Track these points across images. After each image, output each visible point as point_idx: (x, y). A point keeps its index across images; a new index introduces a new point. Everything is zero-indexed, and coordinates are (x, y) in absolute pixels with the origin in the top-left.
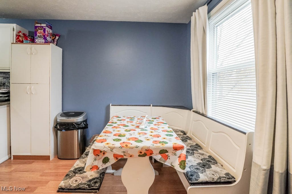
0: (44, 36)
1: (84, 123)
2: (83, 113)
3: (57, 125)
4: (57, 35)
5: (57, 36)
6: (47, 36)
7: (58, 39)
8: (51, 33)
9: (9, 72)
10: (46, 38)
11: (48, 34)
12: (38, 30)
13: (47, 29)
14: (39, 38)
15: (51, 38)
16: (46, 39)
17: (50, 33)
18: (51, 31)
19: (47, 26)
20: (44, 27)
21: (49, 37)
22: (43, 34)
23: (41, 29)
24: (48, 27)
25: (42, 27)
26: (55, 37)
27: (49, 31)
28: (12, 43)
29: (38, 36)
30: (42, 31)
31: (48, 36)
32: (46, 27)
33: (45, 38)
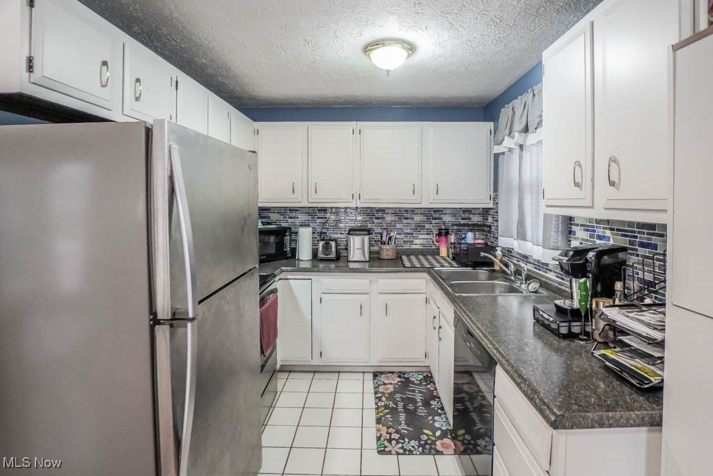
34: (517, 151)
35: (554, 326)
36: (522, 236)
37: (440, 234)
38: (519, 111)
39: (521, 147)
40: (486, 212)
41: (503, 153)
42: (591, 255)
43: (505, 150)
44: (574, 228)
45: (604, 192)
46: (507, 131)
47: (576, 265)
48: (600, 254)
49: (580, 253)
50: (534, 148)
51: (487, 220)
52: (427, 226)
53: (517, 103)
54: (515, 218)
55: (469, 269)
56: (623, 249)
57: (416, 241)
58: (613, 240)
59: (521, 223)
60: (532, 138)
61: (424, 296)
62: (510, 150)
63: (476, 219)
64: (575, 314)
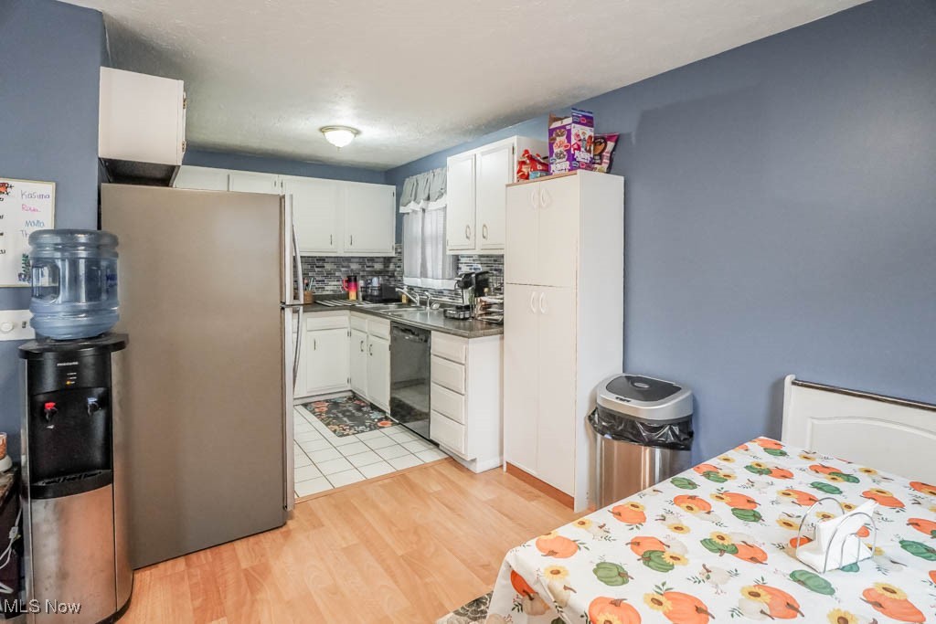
0: (568, 151)
1: (671, 429)
2: (679, 389)
3: (593, 414)
4: (610, 138)
5: (609, 142)
6: (575, 149)
7: (614, 150)
8: (590, 137)
9: (502, 256)
10: (574, 155)
11: (580, 143)
12: (555, 139)
13: (577, 129)
14: (558, 161)
15: (589, 151)
16: (575, 160)
17: (587, 137)
18: (588, 132)
19: (574, 122)
20: (568, 127)
21: (582, 149)
22: (566, 146)
23: (562, 135)
24: (579, 123)
25: (564, 127)
26: (603, 144)
27: (584, 133)
28: (508, 186)
29: (557, 155)
30: (563, 138)
31: (579, 149)
32: (573, 125)
33: (571, 158)
34: (420, 213)
35: (456, 316)
36: (424, 274)
37: (349, 281)
38: (422, 184)
39: (424, 210)
40: (387, 260)
41: (408, 214)
42: (473, 275)
43: (410, 211)
44: (460, 265)
45: (480, 241)
46: (413, 197)
47: (466, 283)
48: (477, 275)
49: (468, 275)
50: (434, 213)
51: (388, 267)
52: (337, 274)
53: (421, 178)
54: (420, 261)
55: (381, 305)
56: (487, 272)
57: (327, 288)
58: (481, 268)
59: (424, 265)
60: (432, 205)
61: (346, 331)
62: (414, 211)
63: (378, 266)
64: (467, 308)
